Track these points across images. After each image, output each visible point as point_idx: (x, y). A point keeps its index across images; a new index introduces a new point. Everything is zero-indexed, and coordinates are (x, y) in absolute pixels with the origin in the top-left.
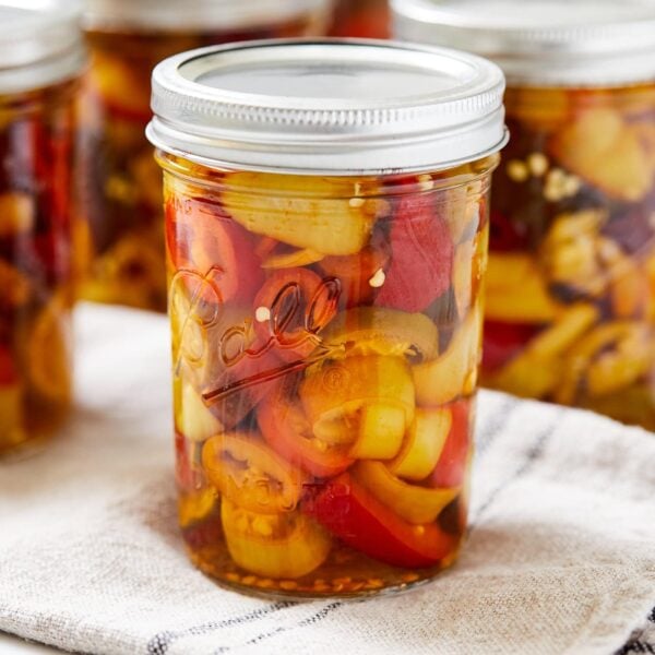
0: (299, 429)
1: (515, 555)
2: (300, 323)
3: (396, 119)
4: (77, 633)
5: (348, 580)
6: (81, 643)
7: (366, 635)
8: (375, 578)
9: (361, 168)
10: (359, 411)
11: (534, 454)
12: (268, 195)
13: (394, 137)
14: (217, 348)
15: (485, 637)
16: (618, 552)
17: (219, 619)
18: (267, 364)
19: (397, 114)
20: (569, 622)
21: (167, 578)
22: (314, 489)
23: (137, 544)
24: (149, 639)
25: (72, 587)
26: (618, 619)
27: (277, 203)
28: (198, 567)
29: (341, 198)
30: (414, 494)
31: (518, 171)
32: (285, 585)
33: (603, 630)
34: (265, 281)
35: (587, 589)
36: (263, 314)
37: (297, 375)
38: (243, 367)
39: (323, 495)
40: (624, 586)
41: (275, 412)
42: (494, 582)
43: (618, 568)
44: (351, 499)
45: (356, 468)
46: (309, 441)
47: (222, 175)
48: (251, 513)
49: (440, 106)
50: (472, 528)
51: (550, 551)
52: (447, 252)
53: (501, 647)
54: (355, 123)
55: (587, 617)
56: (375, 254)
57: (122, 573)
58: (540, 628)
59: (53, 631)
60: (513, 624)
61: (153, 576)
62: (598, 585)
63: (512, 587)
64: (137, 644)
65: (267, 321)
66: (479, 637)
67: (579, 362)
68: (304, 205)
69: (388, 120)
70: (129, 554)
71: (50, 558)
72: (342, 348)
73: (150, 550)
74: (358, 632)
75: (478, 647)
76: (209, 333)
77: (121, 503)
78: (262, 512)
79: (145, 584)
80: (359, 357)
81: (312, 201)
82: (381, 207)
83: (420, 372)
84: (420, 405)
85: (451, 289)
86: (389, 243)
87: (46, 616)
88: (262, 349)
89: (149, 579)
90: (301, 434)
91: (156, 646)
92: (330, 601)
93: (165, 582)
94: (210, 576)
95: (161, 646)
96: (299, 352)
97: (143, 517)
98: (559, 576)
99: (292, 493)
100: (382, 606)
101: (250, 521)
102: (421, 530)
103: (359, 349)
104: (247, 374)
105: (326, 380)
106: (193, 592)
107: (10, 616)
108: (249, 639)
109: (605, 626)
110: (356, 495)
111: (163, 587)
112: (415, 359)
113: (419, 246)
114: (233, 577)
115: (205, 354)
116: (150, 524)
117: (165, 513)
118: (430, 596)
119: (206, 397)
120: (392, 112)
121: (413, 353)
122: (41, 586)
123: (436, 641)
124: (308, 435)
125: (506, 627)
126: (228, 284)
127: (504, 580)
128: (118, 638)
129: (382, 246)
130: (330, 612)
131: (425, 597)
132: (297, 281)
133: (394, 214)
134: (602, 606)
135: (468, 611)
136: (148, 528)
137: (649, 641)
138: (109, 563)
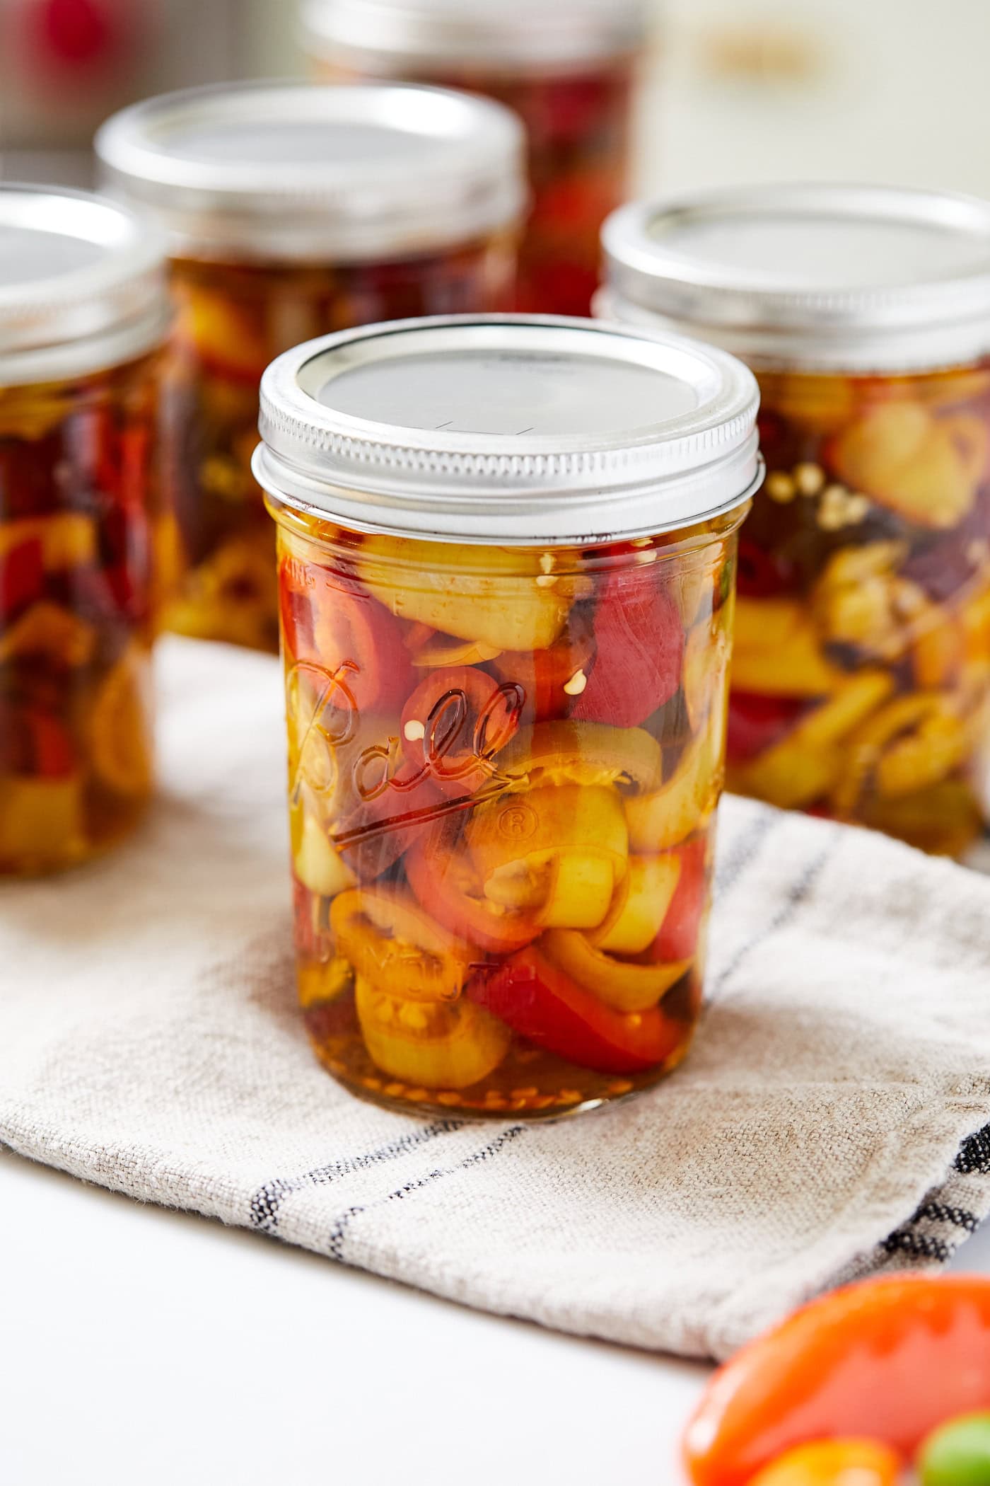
0: (464, 885)
1: (768, 1055)
2: (467, 743)
3: (603, 467)
4: (154, 1179)
5: (533, 1092)
6: (159, 1193)
7: (555, 1181)
8: (571, 1088)
9: (553, 534)
10: (549, 864)
11: (798, 895)
12: (421, 570)
13: (600, 491)
14: (350, 774)
15: (721, 1189)
16: (911, 1061)
17: (351, 1155)
18: (421, 799)
19: (603, 458)
20: (838, 1174)
21: (280, 1086)
22: (486, 971)
23: (240, 1034)
24: (253, 1192)
25: (147, 1101)
26: (908, 1177)
27: (433, 578)
28: (324, 1065)
29: (525, 575)
30: (626, 975)
31: (782, 488)
32: (445, 1099)
33: (885, 1191)
34: (416, 687)
35: (865, 1125)
36: (415, 730)
37: (462, 816)
38: (387, 803)
39: (499, 978)
40: (916, 1121)
41: (432, 865)
42: (737, 1101)
43: (909, 1089)
44: (537, 984)
45: (545, 940)
46: (478, 903)
47: (359, 538)
48: (399, 1000)
49: (666, 445)
50: (708, 1004)
51: (816, 1052)
52: (675, 641)
53: (744, 1208)
54: (543, 472)
55: (864, 1167)
56: (572, 650)
57: (218, 1079)
58: (798, 1182)
59: (121, 1173)
60: (761, 1173)
61: (259, 1082)
62: (881, 1119)
63: (762, 1114)
64: (237, 1199)
65: (420, 740)
66: (713, 1190)
67: (865, 753)
68: (474, 585)
69: (592, 468)
70: (229, 1051)
71: (117, 1056)
72: (526, 779)
73: (257, 1043)
74: (544, 1175)
75: (712, 1205)
76: (338, 753)
77: (218, 969)
78: (412, 999)
79: (250, 1094)
80: (549, 788)
81: (483, 579)
82: (581, 586)
83: (636, 808)
84: (635, 851)
85: (680, 693)
86: (592, 635)
87: (110, 1152)
88: (411, 780)
89: (255, 1088)
90: (469, 894)
91: (262, 1202)
92: (507, 1125)
93: (277, 1093)
94: (341, 1080)
95: (269, 1203)
96: (466, 785)
97: (248, 989)
98: (828, 1099)
99: (454, 975)
100: (581, 1129)
101: (397, 1008)
102: (636, 1020)
103: (549, 778)
104: (392, 814)
105: (503, 824)
106: (316, 1107)
107: (61, 1148)
108: (392, 1191)
109: (889, 1184)
110: (543, 979)
111: (274, 1100)
112: (627, 791)
113: (633, 638)
114: (373, 1084)
115: (334, 779)
116: (257, 998)
117: (279, 980)
118: (647, 1118)
119: (337, 839)
120: (597, 456)
121: (626, 780)
122: (104, 1098)
123: (651, 1192)
124: (478, 894)
125: (750, 1175)
126: (365, 687)
127: (749, 1100)
128: (209, 1188)
129: (583, 640)
130: (506, 1143)
131: (641, 1120)
132: (462, 687)
133: (599, 596)
134: (886, 1152)
135: (699, 1147)
136: (254, 1007)
137: (949, 1204)
138: (199, 1063)
